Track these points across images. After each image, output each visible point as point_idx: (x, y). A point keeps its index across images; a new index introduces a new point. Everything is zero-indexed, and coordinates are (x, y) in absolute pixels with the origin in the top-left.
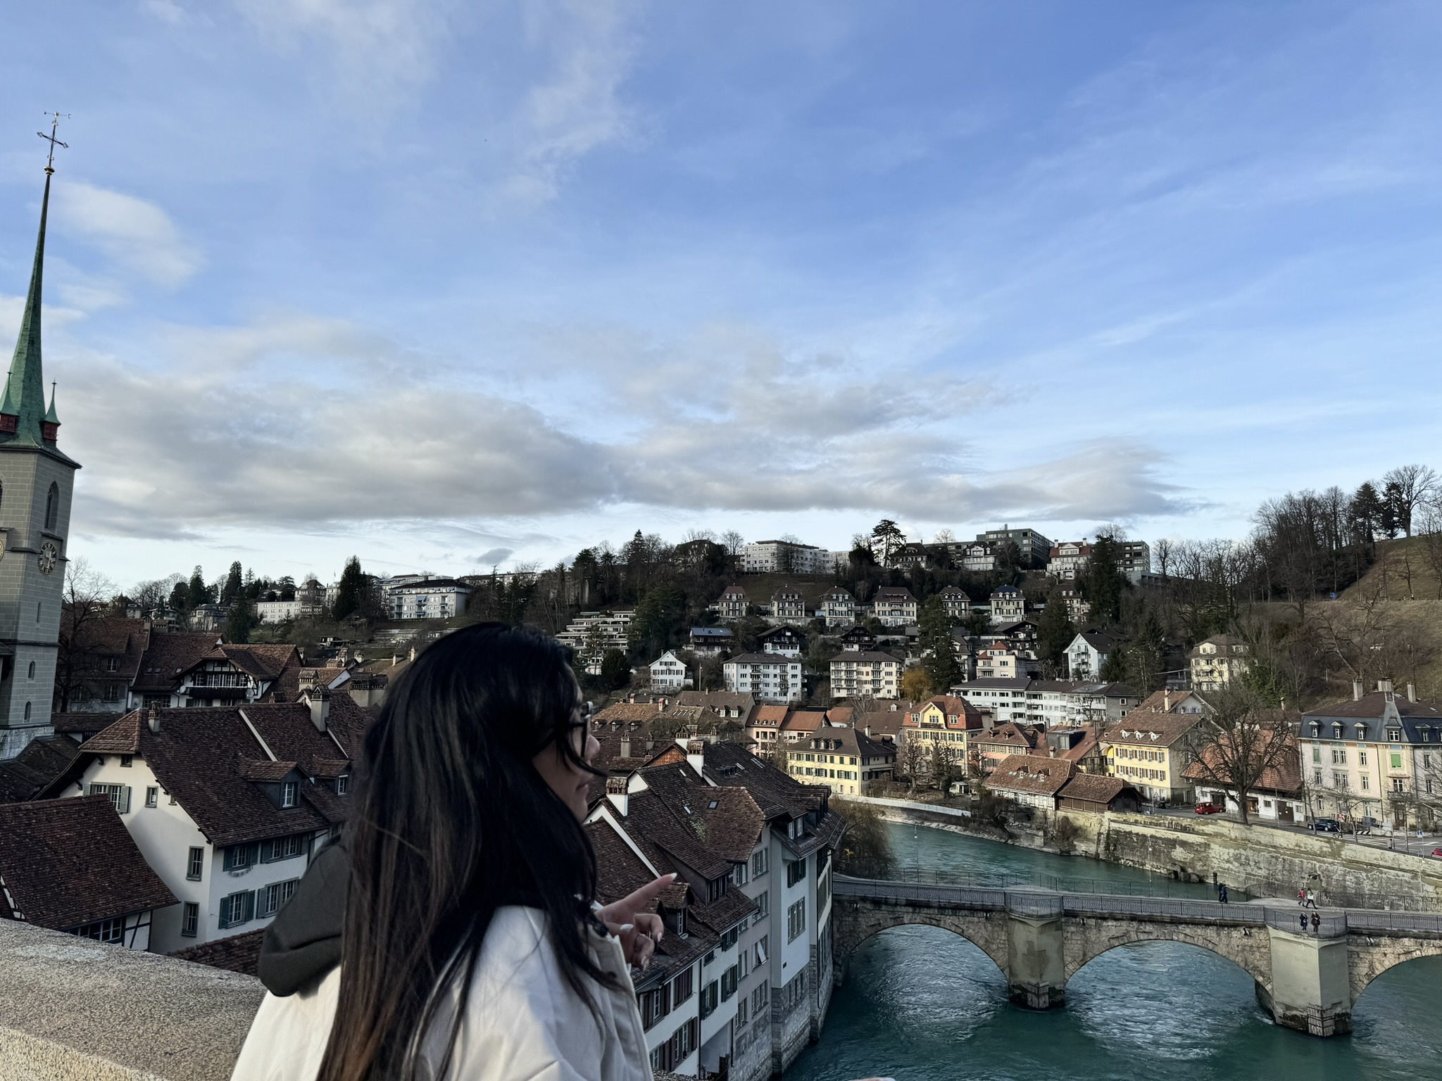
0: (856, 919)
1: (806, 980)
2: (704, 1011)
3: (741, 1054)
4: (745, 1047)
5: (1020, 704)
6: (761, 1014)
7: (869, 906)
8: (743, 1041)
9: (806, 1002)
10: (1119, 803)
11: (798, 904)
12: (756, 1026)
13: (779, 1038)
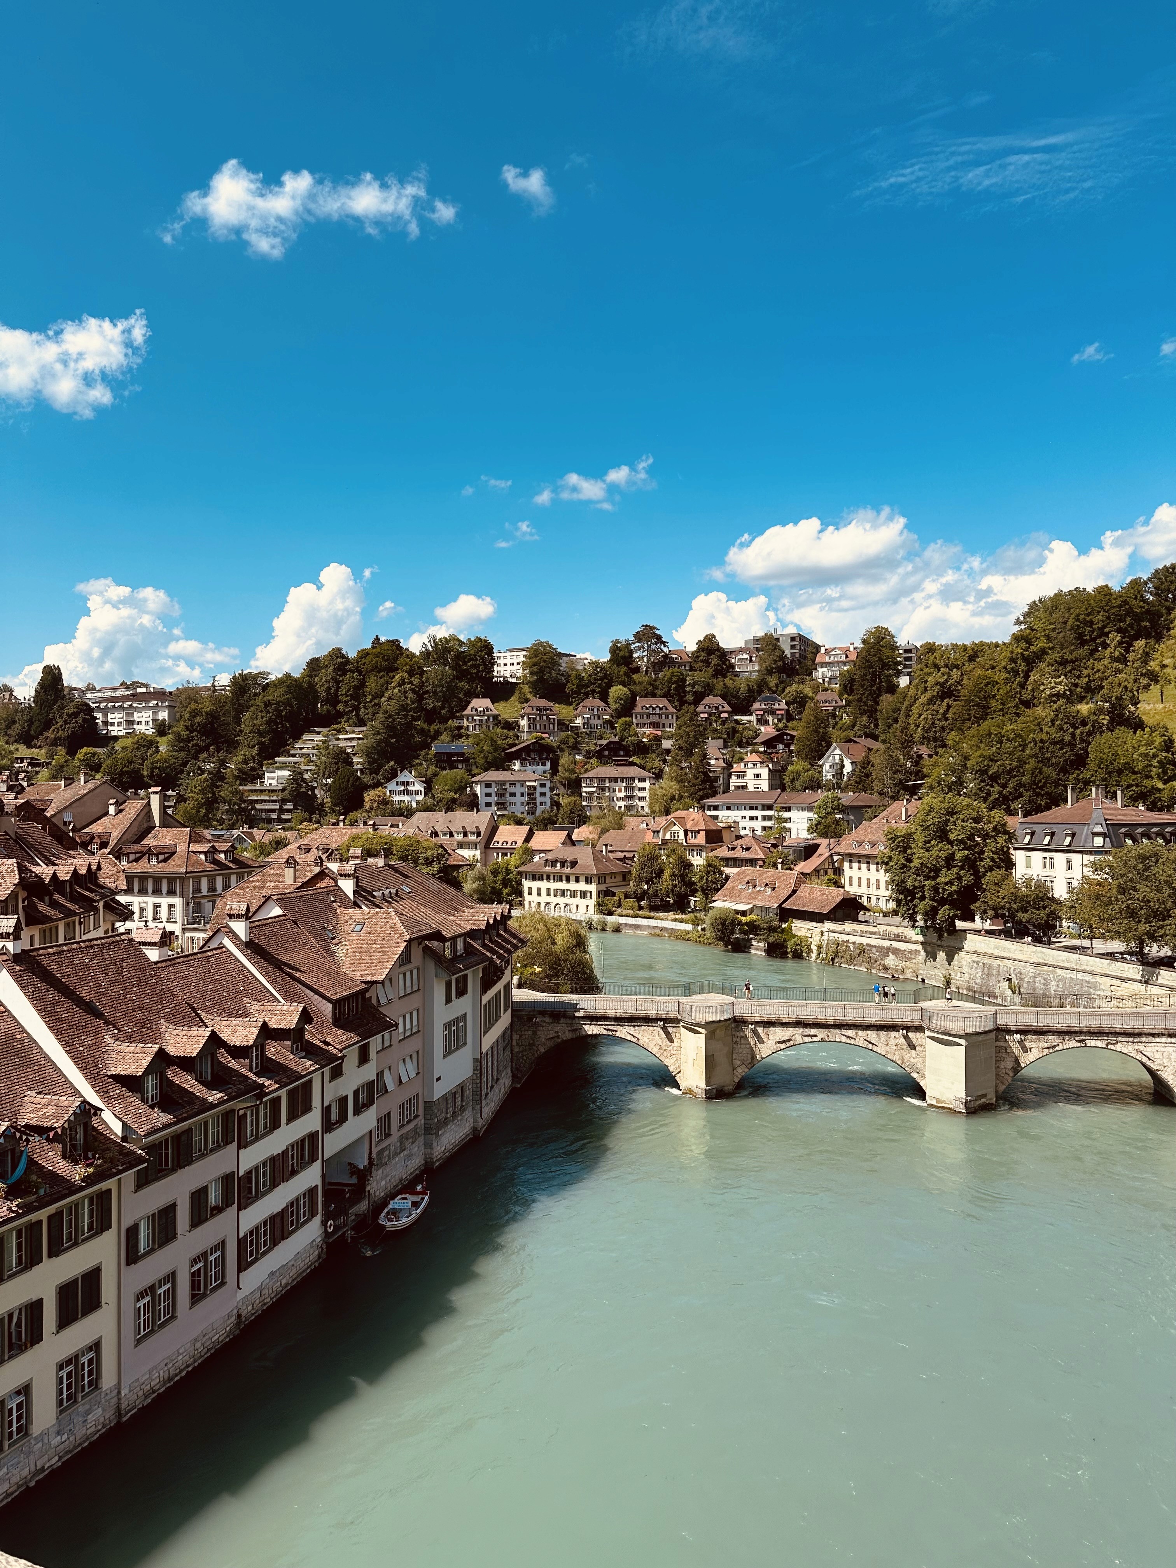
0: (535, 1033)
1: (467, 1092)
2: (329, 1126)
3: (381, 1165)
4: (389, 1158)
5: (769, 818)
6: (411, 1126)
7: (547, 1019)
8: (386, 1153)
9: (468, 1113)
10: (840, 913)
11: (457, 1021)
12: (403, 1139)
13: (432, 1149)
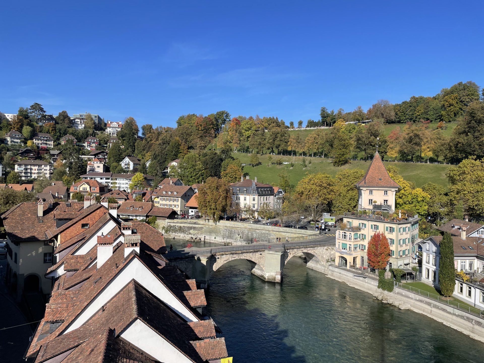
5: (108, 182)
10: (171, 216)
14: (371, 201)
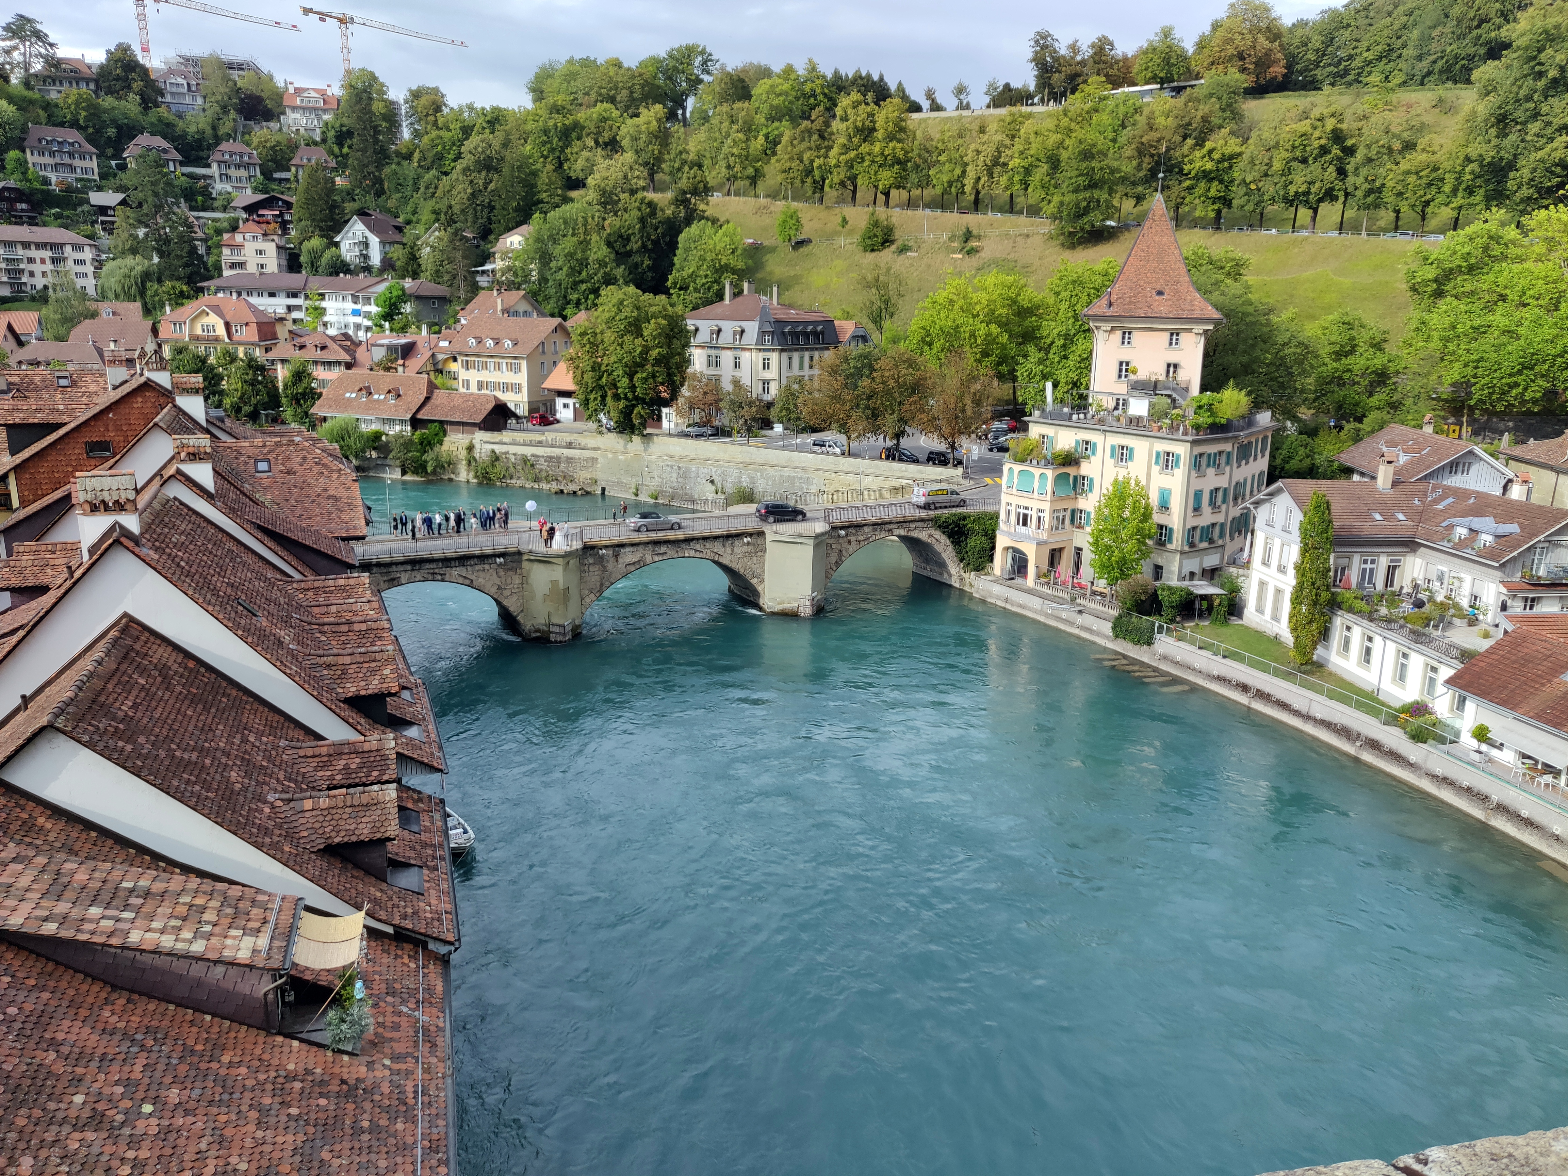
5: (297, 307)
10: (491, 422)
14: (1124, 368)
